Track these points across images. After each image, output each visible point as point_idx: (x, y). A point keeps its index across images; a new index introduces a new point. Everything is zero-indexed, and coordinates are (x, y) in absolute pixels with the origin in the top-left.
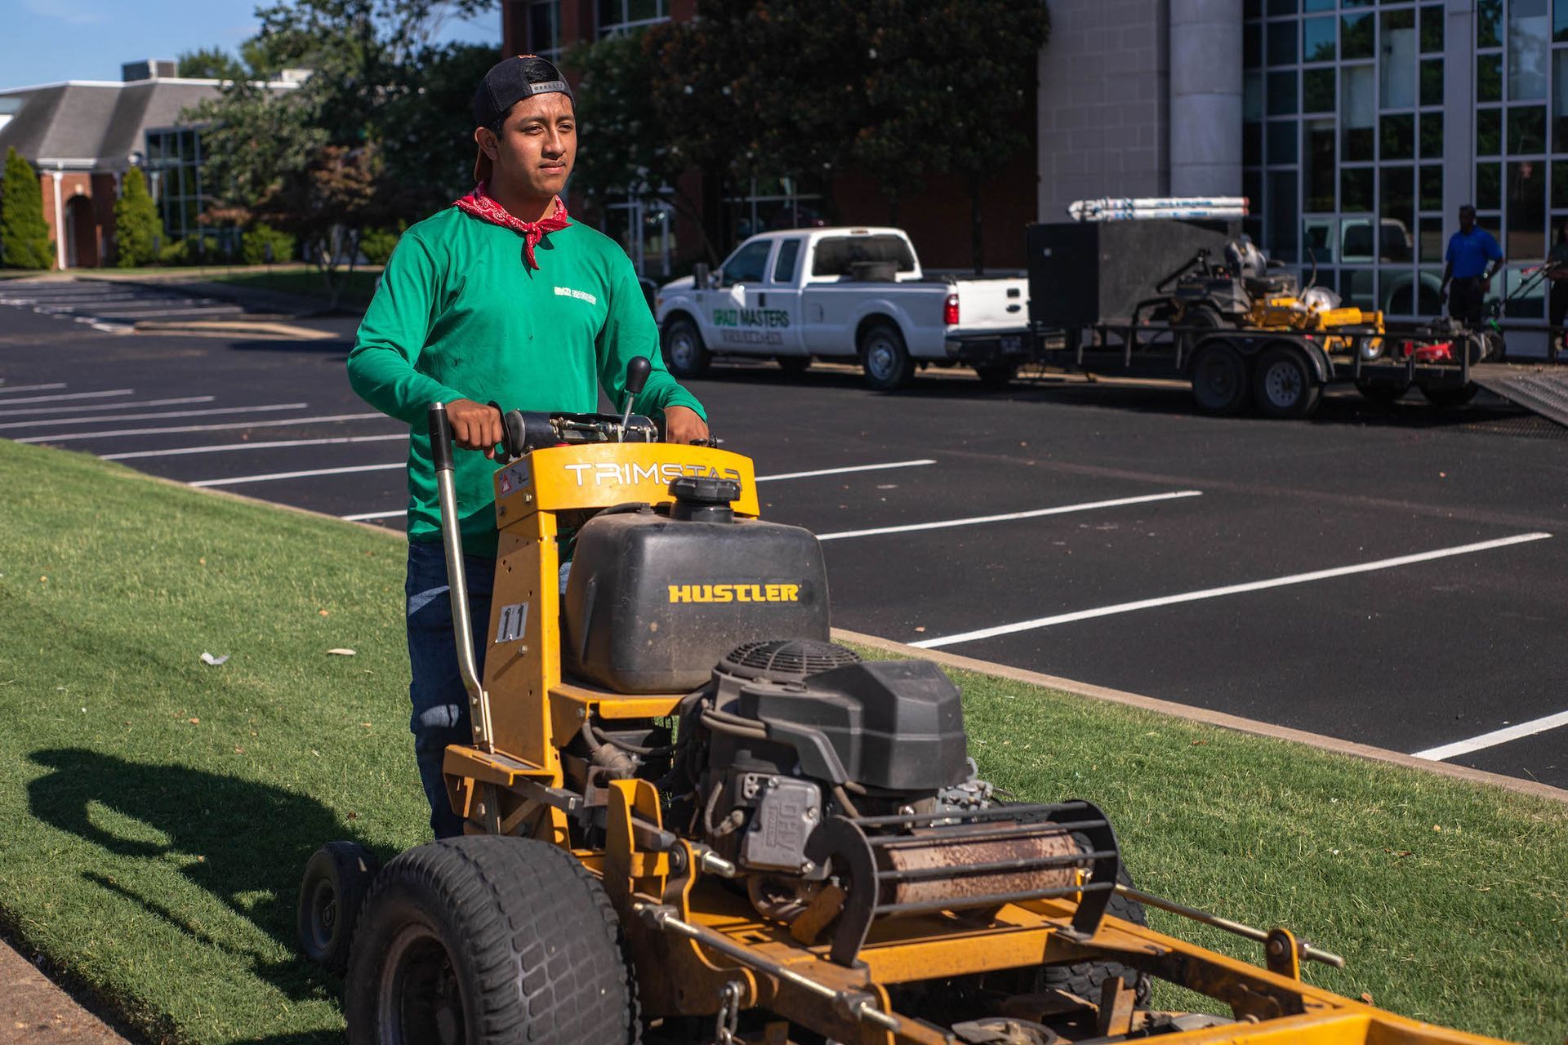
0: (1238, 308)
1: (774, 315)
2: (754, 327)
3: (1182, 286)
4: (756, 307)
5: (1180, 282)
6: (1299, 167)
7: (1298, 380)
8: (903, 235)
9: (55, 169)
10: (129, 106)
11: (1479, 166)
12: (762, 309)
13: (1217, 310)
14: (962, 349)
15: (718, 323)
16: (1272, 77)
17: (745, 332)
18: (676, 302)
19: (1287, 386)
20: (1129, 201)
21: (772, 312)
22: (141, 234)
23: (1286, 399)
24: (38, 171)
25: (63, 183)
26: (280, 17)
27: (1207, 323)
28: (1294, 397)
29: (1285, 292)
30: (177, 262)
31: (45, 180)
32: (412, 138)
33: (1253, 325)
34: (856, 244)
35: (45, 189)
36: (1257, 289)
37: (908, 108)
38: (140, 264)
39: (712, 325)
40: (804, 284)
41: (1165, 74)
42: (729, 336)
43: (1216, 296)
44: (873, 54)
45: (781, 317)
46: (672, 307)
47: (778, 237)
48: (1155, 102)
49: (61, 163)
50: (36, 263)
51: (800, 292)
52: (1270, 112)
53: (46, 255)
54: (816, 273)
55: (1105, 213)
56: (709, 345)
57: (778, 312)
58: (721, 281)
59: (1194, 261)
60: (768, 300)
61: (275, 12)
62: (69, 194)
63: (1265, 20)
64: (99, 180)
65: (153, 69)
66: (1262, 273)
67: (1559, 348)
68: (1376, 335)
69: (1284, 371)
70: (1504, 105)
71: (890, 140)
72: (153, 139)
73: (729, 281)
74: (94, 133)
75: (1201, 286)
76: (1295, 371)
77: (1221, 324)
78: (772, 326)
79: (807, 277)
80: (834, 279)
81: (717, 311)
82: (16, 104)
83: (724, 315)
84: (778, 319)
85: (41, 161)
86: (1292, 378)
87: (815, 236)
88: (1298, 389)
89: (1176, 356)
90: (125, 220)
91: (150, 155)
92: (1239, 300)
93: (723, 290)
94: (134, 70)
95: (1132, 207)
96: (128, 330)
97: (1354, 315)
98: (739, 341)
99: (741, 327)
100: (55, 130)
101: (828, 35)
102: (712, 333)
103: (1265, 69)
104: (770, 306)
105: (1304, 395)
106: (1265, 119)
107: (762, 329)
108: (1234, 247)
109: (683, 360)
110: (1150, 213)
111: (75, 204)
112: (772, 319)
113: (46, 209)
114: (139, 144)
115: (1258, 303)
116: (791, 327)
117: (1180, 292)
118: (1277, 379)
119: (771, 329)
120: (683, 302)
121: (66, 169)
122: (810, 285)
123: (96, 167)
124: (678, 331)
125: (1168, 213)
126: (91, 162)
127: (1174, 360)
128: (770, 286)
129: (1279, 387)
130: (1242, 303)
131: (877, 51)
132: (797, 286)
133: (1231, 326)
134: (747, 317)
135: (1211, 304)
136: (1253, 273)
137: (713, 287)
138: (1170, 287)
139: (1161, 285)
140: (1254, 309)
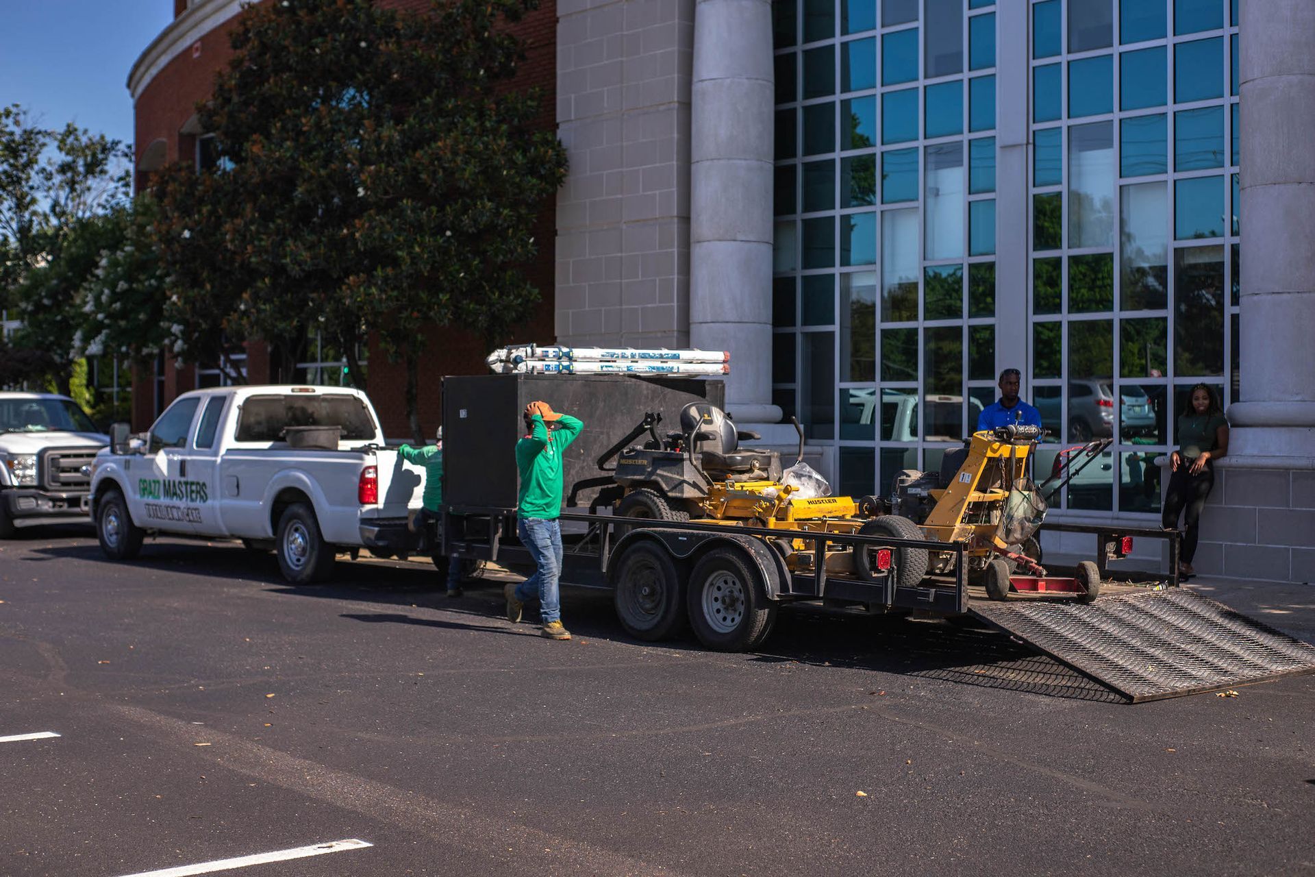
0: (689, 493)
1: (194, 488)
2: (175, 502)
3: (623, 461)
4: (178, 478)
5: (622, 457)
6: (836, 328)
7: (742, 597)
8: (362, 395)
11: (1036, 324)
12: (183, 479)
13: (663, 494)
14: (379, 536)
15: (143, 495)
16: (806, 223)
17: (167, 507)
18: (105, 469)
19: (730, 604)
20: (565, 350)
21: (192, 483)
23: (728, 622)
27: (648, 512)
28: (738, 619)
29: (757, 472)
33: (710, 517)
34: (298, 404)
36: (717, 468)
37: (400, 253)
39: (138, 497)
40: (223, 451)
41: (686, 219)
42: (153, 510)
43: (663, 475)
44: (361, 192)
45: (200, 490)
46: (104, 475)
47: (206, 394)
48: (675, 251)
51: (219, 460)
52: (806, 266)
54: (239, 438)
55: (531, 364)
56: (137, 523)
57: (198, 483)
58: (148, 446)
59: (639, 431)
60: (188, 468)
63: (800, 159)
66: (732, 447)
67: (1111, 556)
69: (726, 582)
70: (1065, 253)
71: (382, 291)
73: (155, 446)
75: (645, 462)
76: (738, 585)
77: (668, 514)
78: (192, 500)
79: (228, 440)
80: (266, 445)
81: (143, 481)
83: (149, 485)
84: (198, 492)
86: (736, 594)
87: (242, 394)
88: (742, 609)
89: (601, 555)
92: (691, 482)
93: (149, 456)
95: (571, 359)
98: (161, 518)
99: (164, 501)
101: (322, 172)
102: (139, 506)
103: (800, 216)
104: (190, 477)
106: (800, 273)
107: (182, 504)
108: (694, 412)
109: (114, 538)
110: (595, 367)
112: (192, 492)
115: (718, 486)
116: (209, 502)
117: (621, 468)
118: (718, 594)
119: (192, 505)
120: (113, 470)
122: (229, 451)
124: (108, 502)
125: (621, 366)
127: (599, 561)
128: (192, 453)
129: (719, 605)
130: (695, 485)
131: (366, 189)
132: (216, 454)
133: (682, 517)
134: (170, 489)
135: (656, 486)
136: (716, 447)
137: (136, 452)
138: (613, 463)
139: (601, 462)
140: (711, 494)
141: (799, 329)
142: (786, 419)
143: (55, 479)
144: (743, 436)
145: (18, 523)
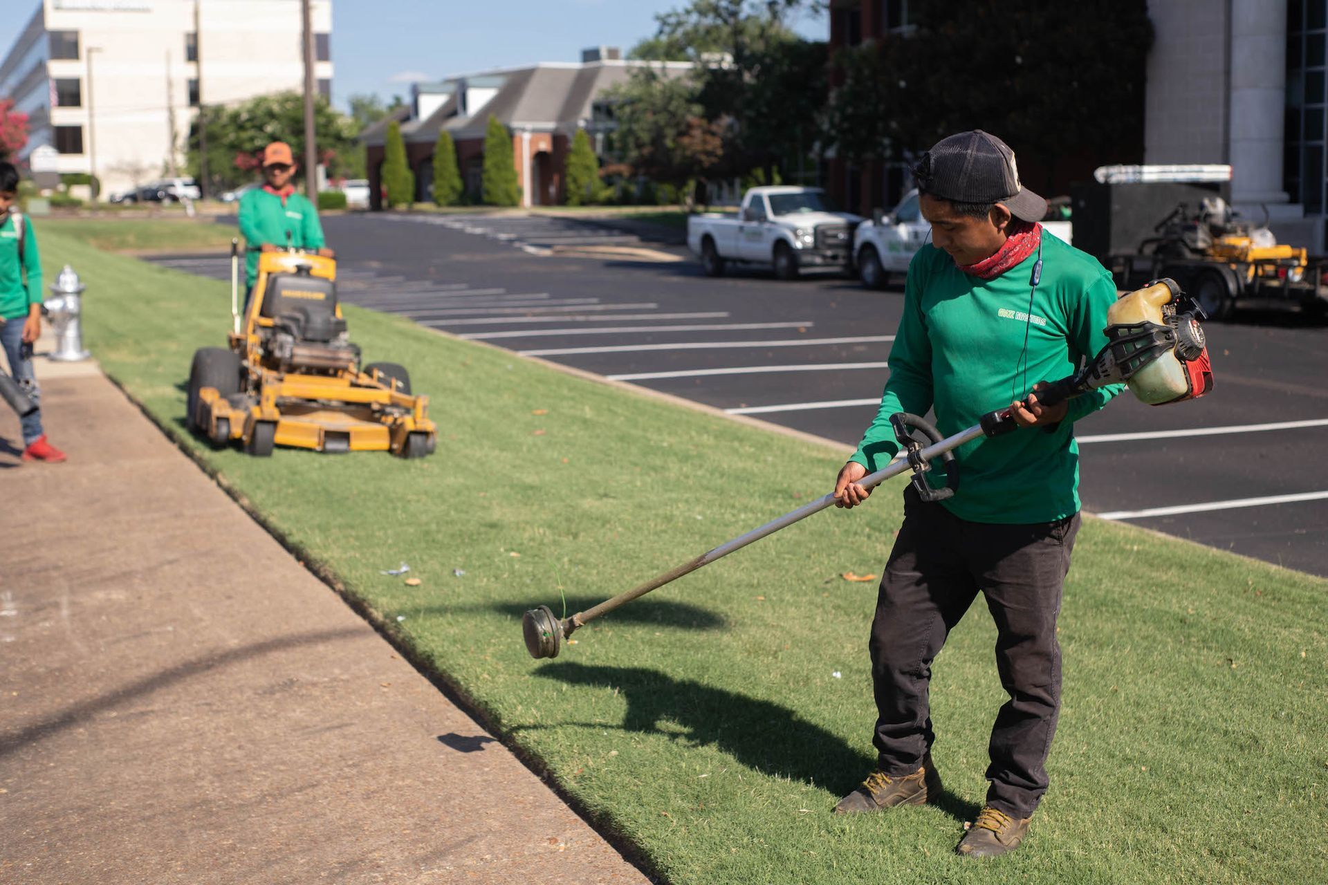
0: (1201, 245)
3: (1168, 229)
5: (1167, 226)
9: (524, 130)
10: (583, 81)
13: (1187, 246)
15: (892, 251)
16: (1308, 74)
20: (1137, 168)
22: (584, 180)
24: (511, 134)
25: (532, 142)
26: (673, 20)
27: (1180, 255)
29: (1239, 234)
30: (609, 202)
31: (517, 140)
32: (764, 110)
33: (1211, 257)
35: (517, 145)
36: (1217, 232)
38: (583, 203)
39: (888, 253)
41: (1228, 72)
42: (896, 259)
43: (1187, 236)
44: (1019, 60)
48: (1221, 94)
49: (529, 126)
50: (507, 201)
52: (1307, 102)
53: (515, 195)
58: (893, 221)
59: (1176, 213)
61: (669, 16)
62: (535, 150)
63: (1305, 32)
64: (558, 140)
65: (604, 53)
66: (1226, 220)
68: (1299, 265)
72: (597, 108)
73: (898, 221)
74: (554, 104)
75: (1179, 229)
77: (1188, 255)
81: (889, 243)
82: (500, 81)
83: (895, 245)
85: (515, 124)
90: (572, 170)
91: (595, 119)
92: (1202, 239)
93: (894, 228)
94: (591, 55)
95: (1140, 173)
96: (547, 253)
97: (1286, 251)
99: (904, 254)
100: (527, 101)
101: (993, 45)
102: (887, 258)
103: (1304, 69)
105: (1222, 305)
106: (1303, 107)
108: (1207, 201)
109: (871, 277)
111: (540, 159)
113: (517, 161)
114: (587, 112)
115: (1217, 241)
117: (1167, 233)
120: (871, 238)
121: (534, 131)
123: (556, 129)
124: (867, 256)
125: (1169, 177)
126: (551, 125)
130: (1204, 241)
131: (1023, 58)
133: (1197, 257)
135: (1183, 241)
136: (1219, 221)
137: (888, 226)
138: (1162, 231)
139: (1157, 229)
140: (1213, 246)
141: (1302, 143)
142: (1293, 201)
143: (824, 243)
144: (1235, 215)
145: (803, 271)
